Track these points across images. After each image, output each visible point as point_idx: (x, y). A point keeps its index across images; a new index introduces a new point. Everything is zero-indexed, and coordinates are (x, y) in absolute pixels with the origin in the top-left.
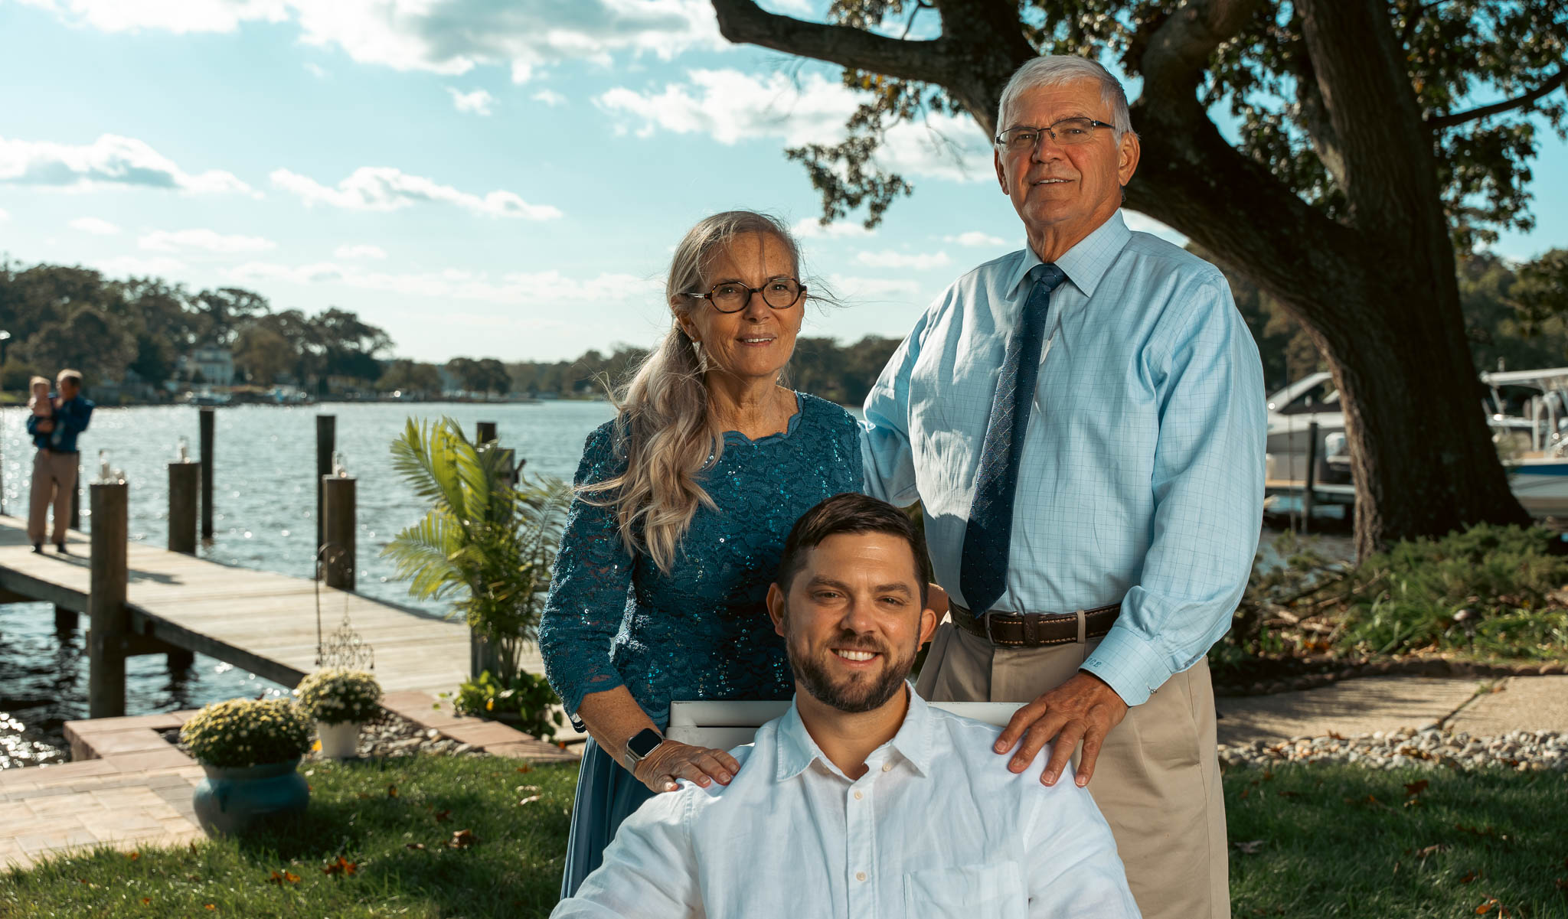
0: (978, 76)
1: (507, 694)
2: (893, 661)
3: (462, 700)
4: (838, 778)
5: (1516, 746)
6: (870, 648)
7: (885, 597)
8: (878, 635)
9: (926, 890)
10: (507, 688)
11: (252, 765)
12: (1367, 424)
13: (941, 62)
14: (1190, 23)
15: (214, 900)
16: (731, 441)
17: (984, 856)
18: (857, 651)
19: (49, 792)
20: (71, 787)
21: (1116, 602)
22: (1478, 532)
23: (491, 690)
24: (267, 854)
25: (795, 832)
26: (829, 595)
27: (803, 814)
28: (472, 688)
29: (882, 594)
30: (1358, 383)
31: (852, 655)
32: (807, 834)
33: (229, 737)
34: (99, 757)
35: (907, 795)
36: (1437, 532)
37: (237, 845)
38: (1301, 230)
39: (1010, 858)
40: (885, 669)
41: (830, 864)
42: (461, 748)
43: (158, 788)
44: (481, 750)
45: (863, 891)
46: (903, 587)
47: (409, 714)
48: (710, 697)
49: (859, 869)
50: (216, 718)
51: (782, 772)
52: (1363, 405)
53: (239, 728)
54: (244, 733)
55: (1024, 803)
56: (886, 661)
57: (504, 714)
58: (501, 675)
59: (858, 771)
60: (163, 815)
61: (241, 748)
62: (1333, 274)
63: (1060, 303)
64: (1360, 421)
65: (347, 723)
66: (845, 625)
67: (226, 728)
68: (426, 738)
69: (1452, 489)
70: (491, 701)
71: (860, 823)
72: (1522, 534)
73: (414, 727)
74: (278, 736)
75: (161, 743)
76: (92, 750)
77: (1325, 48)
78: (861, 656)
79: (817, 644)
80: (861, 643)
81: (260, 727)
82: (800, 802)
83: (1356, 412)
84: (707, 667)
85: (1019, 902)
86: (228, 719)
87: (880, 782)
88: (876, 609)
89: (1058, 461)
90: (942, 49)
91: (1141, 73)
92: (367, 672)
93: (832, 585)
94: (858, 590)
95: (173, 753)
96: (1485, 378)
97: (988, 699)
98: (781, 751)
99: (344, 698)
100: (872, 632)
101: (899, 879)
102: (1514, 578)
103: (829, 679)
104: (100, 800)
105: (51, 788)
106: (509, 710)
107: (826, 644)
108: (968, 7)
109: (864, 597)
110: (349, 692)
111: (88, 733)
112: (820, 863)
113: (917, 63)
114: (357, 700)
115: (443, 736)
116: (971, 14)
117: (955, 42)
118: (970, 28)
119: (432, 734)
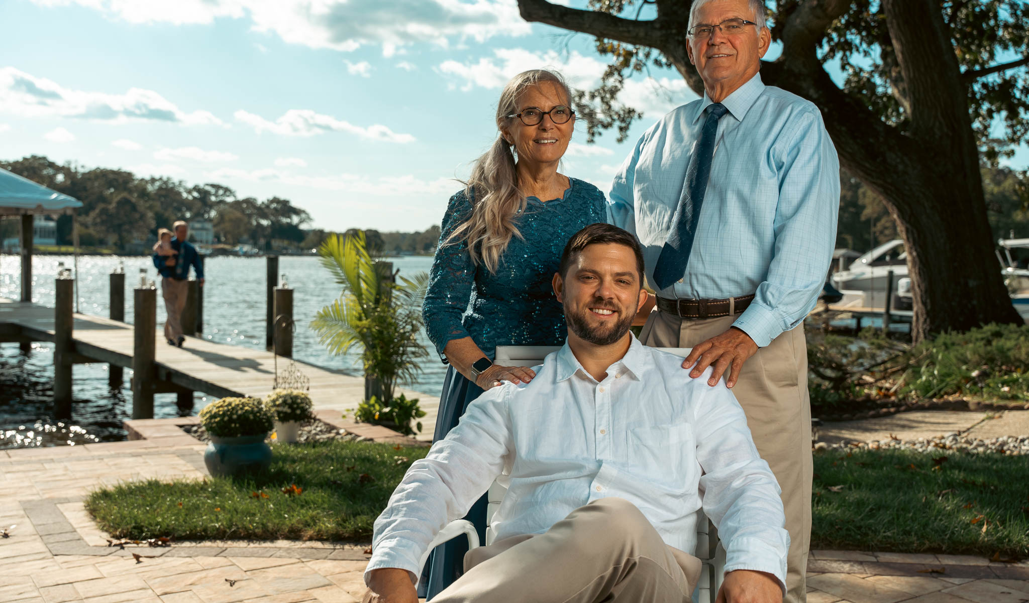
0: (679, 43)
1: (387, 410)
2: (623, 316)
3: (359, 413)
4: (590, 381)
5: (1004, 444)
6: (611, 308)
7: (620, 279)
8: (615, 301)
9: (639, 438)
10: (387, 406)
11: (239, 435)
12: (921, 261)
13: (657, 34)
14: (813, 8)
15: (219, 506)
16: (531, 202)
17: (672, 420)
18: (603, 309)
19: (118, 455)
20: (130, 453)
21: (751, 293)
22: (991, 328)
23: (377, 407)
24: (249, 484)
25: (567, 407)
26: (589, 278)
27: (571, 400)
28: (366, 406)
29: (618, 277)
30: (916, 235)
31: (601, 311)
32: (573, 410)
33: (226, 418)
34: (145, 439)
35: (629, 390)
36: (963, 328)
37: (231, 480)
38: (881, 139)
39: (686, 421)
40: (619, 319)
41: (586, 424)
42: (359, 439)
43: (181, 455)
44: (371, 440)
45: (604, 439)
46: (630, 274)
47: (328, 421)
48: (518, 343)
49: (602, 428)
50: (218, 407)
51: (559, 377)
52: (919, 250)
53: (232, 414)
54: (235, 417)
55: (695, 393)
56: (620, 316)
57: (384, 421)
58: (383, 399)
59: (602, 376)
60: (185, 468)
61: (233, 425)
62: (901, 167)
63: (724, 125)
64: (917, 259)
65: (292, 422)
66: (597, 294)
67: (224, 414)
68: (338, 433)
69: (975, 302)
70: (378, 413)
71: (602, 405)
72: (1018, 329)
73: (331, 428)
74: (254, 419)
75: (181, 432)
76: (141, 436)
77: (898, 25)
78: (606, 312)
79: (581, 305)
80: (606, 305)
81: (244, 413)
82: (569, 394)
83: (914, 254)
84: (517, 327)
85: (691, 445)
86: (226, 408)
87: (614, 383)
88: (614, 286)
89: (720, 214)
90: (657, 26)
91: (782, 40)
92: (305, 392)
93: (590, 272)
94: (605, 275)
95: (189, 438)
96: (1002, 242)
97: (678, 346)
98: (559, 366)
99: (290, 406)
100: (611, 298)
101: (624, 433)
102: (1011, 354)
103: (587, 325)
104: (147, 460)
105: (118, 454)
106: (388, 420)
107: (587, 305)
109: (608, 279)
110: (294, 403)
111: (138, 427)
112: (580, 424)
113: (642, 34)
114: (298, 408)
115: (348, 433)
116: (676, 4)
117: (666, 21)
118: (674, 13)
119: (342, 432)
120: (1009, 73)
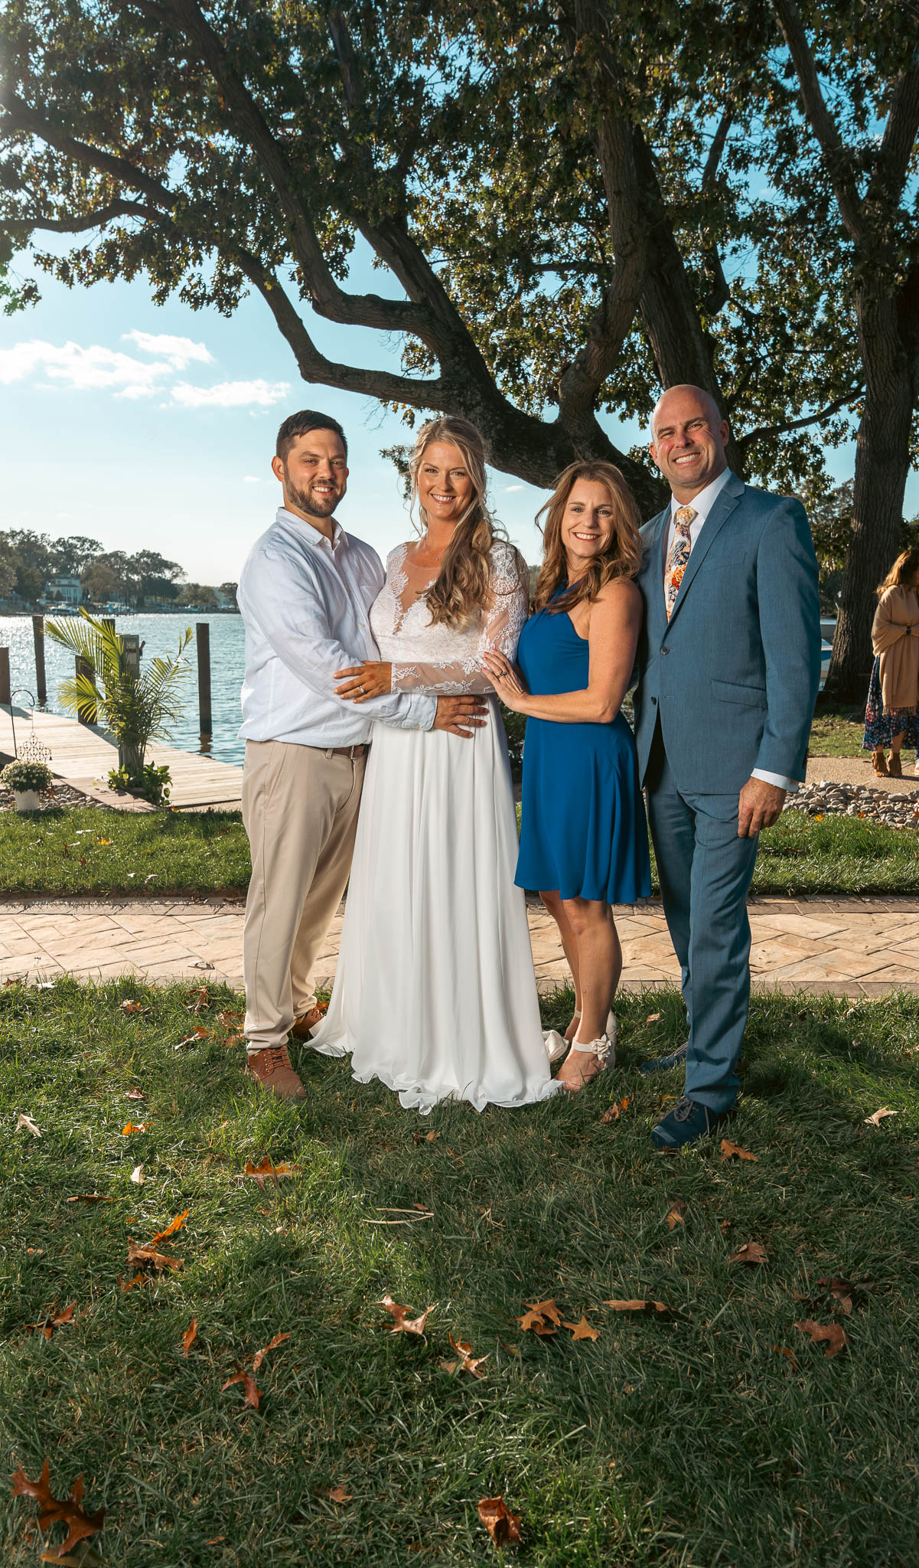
0: (461, 404)
1: (133, 778)
3: (111, 782)
13: (440, 395)
14: (577, 372)
23: (127, 776)
28: (117, 775)
42: (99, 806)
47: (80, 789)
57: (132, 790)
58: (133, 768)
65: (30, 791)
68: (85, 800)
70: (126, 782)
73: (78, 795)
90: (440, 386)
92: (42, 762)
99: (27, 776)
106: (135, 788)
108: (457, 359)
110: (30, 773)
113: (424, 395)
114: (34, 777)
115: (93, 800)
116: (458, 364)
117: (448, 382)
118: (457, 373)
119: (88, 798)
120: (801, 431)
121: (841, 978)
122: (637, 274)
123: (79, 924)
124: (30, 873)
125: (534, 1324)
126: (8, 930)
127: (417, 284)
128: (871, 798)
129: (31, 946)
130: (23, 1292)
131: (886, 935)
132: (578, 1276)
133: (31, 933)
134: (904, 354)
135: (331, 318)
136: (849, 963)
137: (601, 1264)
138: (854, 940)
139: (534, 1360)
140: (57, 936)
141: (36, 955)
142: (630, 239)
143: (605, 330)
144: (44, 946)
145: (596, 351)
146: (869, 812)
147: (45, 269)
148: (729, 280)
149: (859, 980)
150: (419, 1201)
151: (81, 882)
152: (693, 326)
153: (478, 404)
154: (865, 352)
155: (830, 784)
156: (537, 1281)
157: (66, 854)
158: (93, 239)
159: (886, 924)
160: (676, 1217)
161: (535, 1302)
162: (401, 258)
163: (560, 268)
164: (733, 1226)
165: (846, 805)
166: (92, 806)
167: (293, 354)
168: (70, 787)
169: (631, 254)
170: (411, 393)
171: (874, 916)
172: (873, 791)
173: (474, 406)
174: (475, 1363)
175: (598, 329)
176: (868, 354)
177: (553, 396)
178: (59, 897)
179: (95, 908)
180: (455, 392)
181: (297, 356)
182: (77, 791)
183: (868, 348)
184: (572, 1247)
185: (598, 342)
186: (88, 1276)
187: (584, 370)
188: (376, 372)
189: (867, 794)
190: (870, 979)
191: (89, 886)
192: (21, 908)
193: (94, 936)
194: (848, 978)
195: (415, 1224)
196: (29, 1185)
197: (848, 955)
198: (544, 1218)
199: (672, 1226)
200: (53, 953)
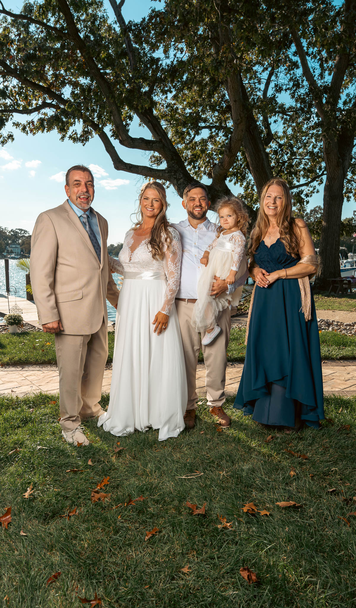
13: (167, 175)
14: (219, 166)
65: (15, 325)
73: (33, 327)
90: (167, 172)
91: (212, 178)
92: (19, 314)
108: (173, 161)
110: (14, 318)
113: (161, 175)
114: (16, 320)
115: (38, 329)
116: (174, 163)
117: (170, 170)
118: (173, 167)
119: (36, 328)
121: (337, 390)
122: (242, 130)
123: (44, 374)
124: (22, 355)
125: (248, 510)
126: (17, 376)
127: (157, 134)
128: (338, 325)
129: (29, 383)
130: (57, 504)
131: (351, 374)
132: (260, 494)
133: (27, 378)
134: (341, 160)
135: (126, 146)
136: (339, 384)
137: (268, 490)
138: (340, 376)
139: (249, 523)
140: (37, 378)
141: (31, 386)
142: (239, 118)
143: (230, 151)
144: (33, 382)
145: (227, 159)
146: (337, 330)
147: (16, 128)
148: (273, 132)
149: (344, 390)
150: (196, 470)
151: (43, 358)
152: (262, 149)
153: (182, 178)
154: (326, 159)
155: (322, 320)
156: (245, 496)
157: (35, 348)
158: (35, 117)
159: (350, 370)
160: (292, 473)
161: (246, 504)
162: (151, 124)
163: (210, 128)
164: (314, 476)
165: (329, 327)
166: (39, 331)
167: (111, 160)
168: (29, 324)
169: (240, 123)
170: (156, 174)
171: (346, 367)
172: (338, 322)
173: (180, 179)
174: (228, 524)
175: (228, 151)
176: (327, 159)
177: (210, 175)
178: (35, 364)
179: (49, 368)
180: (173, 174)
181: (113, 160)
182: (32, 325)
183: (327, 158)
184: (257, 484)
185: (227, 155)
186: (79, 498)
187: (222, 166)
188: (142, 166)
189: (336, 323)
190: (348, 389)
191: (46, 360)
192: (21, 369)
193: (51, 378)
194: (340, 390)
195: (196, 478)
196: (49, 467)
197: (339, 381)
198: (244, 474)
199: (292, 476)
200: (37, 385)
